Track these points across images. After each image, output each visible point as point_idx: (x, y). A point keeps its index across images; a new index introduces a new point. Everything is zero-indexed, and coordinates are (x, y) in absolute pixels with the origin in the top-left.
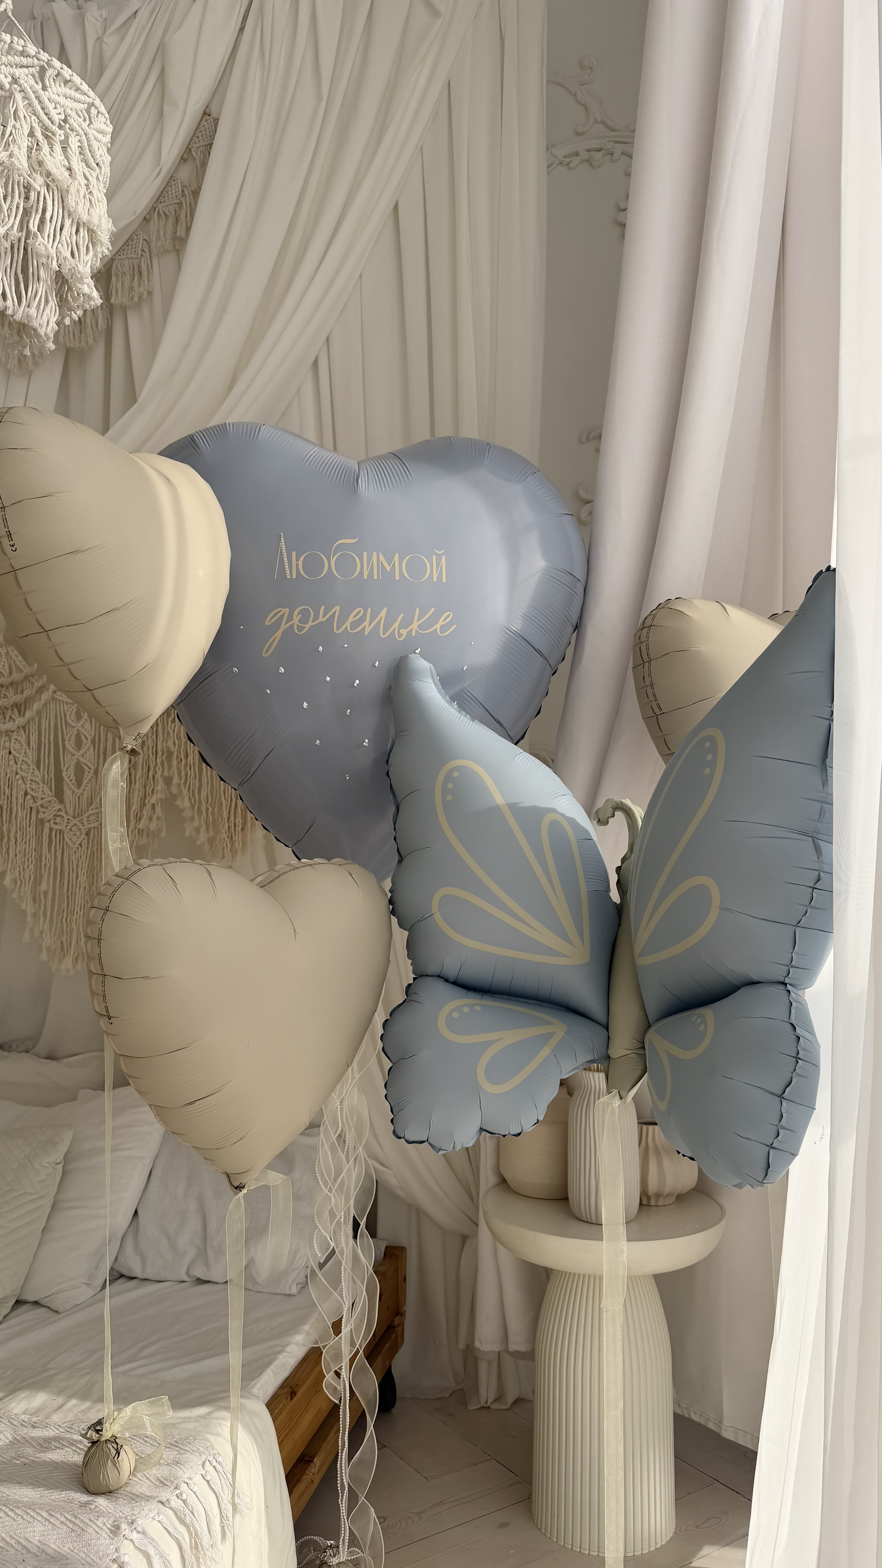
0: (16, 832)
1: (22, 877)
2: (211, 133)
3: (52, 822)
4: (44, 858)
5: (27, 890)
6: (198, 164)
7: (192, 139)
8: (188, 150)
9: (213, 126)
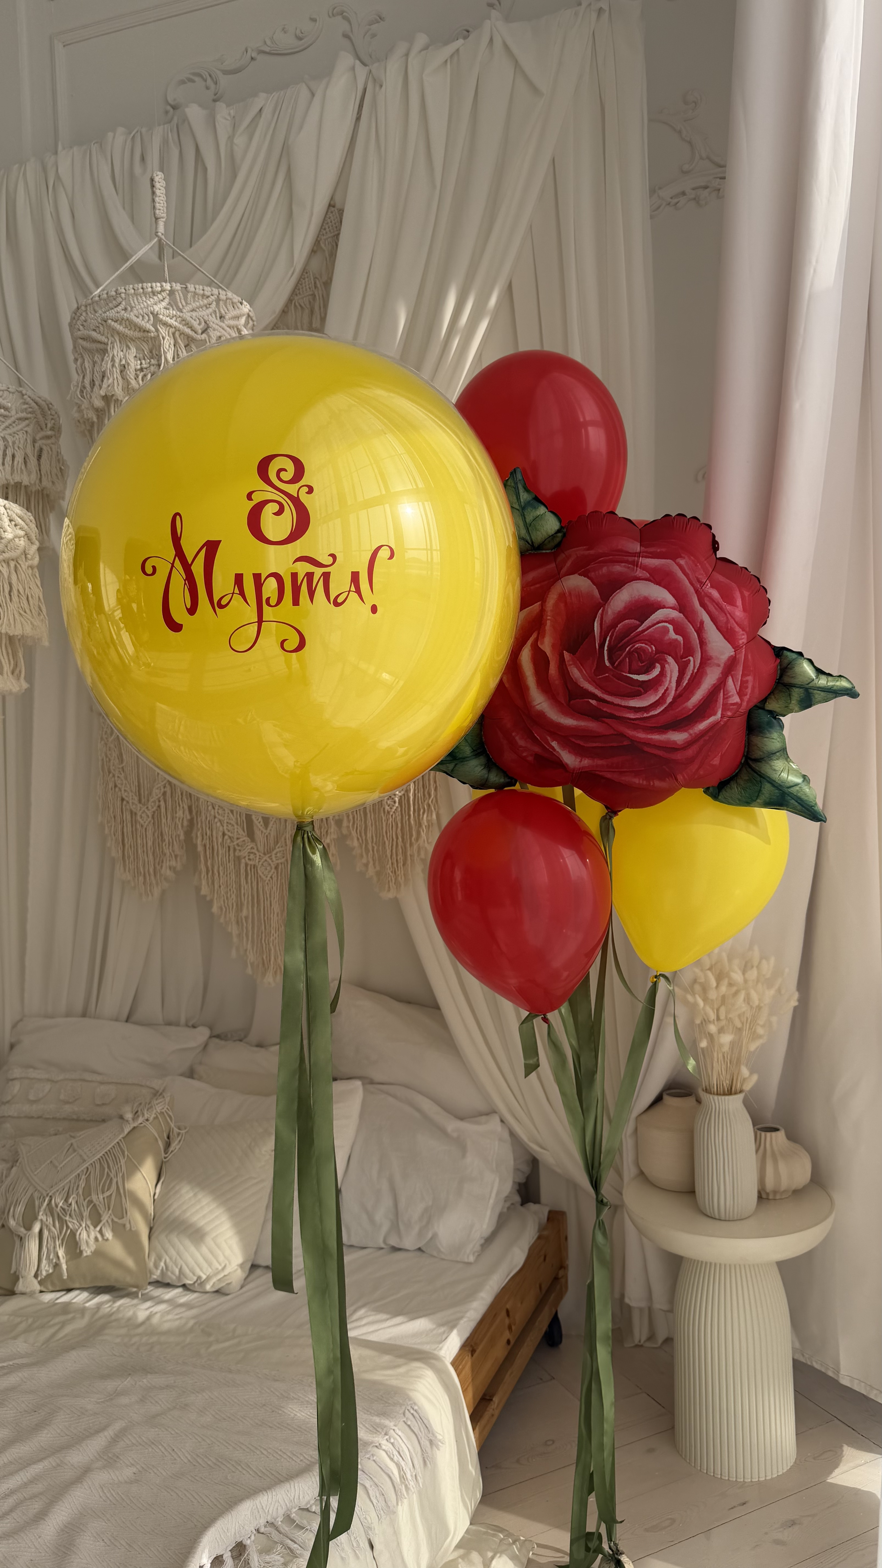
0: (219, 867)
1: (226, 904)
2: (337, 224)
3: (247, 858)
4: (242, 888)
5: (232, 915)
6: (327, 255)
7: (320, 231)
8: (317, 242)
9: (338, 217)
